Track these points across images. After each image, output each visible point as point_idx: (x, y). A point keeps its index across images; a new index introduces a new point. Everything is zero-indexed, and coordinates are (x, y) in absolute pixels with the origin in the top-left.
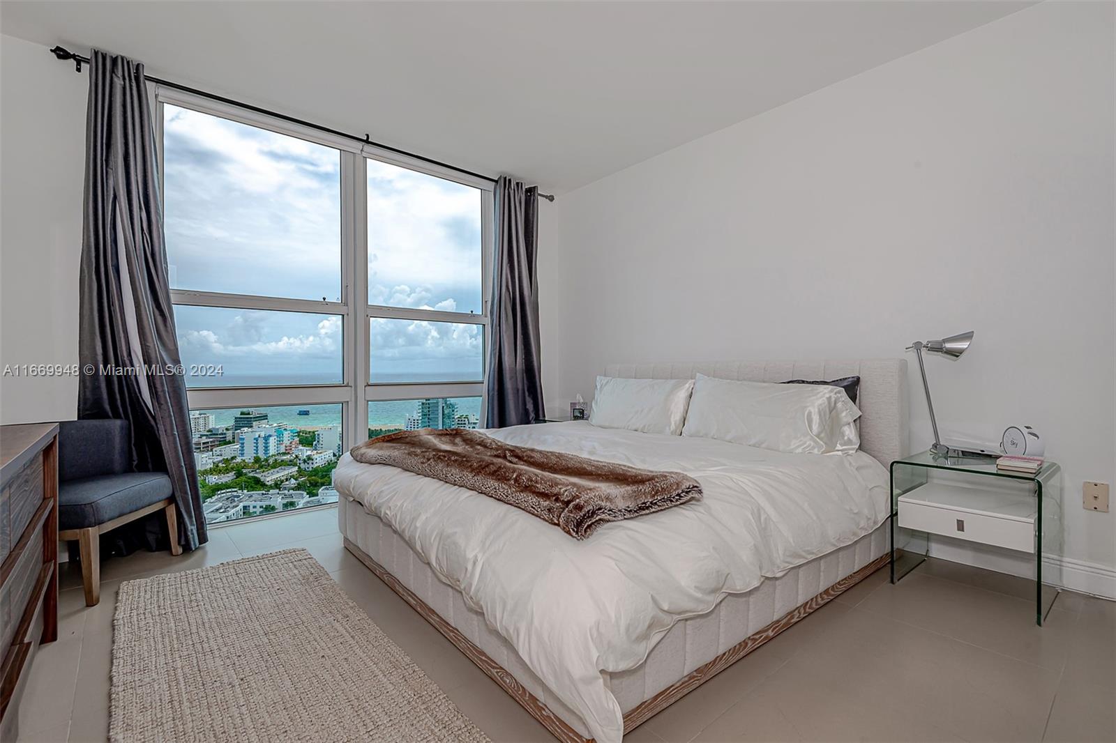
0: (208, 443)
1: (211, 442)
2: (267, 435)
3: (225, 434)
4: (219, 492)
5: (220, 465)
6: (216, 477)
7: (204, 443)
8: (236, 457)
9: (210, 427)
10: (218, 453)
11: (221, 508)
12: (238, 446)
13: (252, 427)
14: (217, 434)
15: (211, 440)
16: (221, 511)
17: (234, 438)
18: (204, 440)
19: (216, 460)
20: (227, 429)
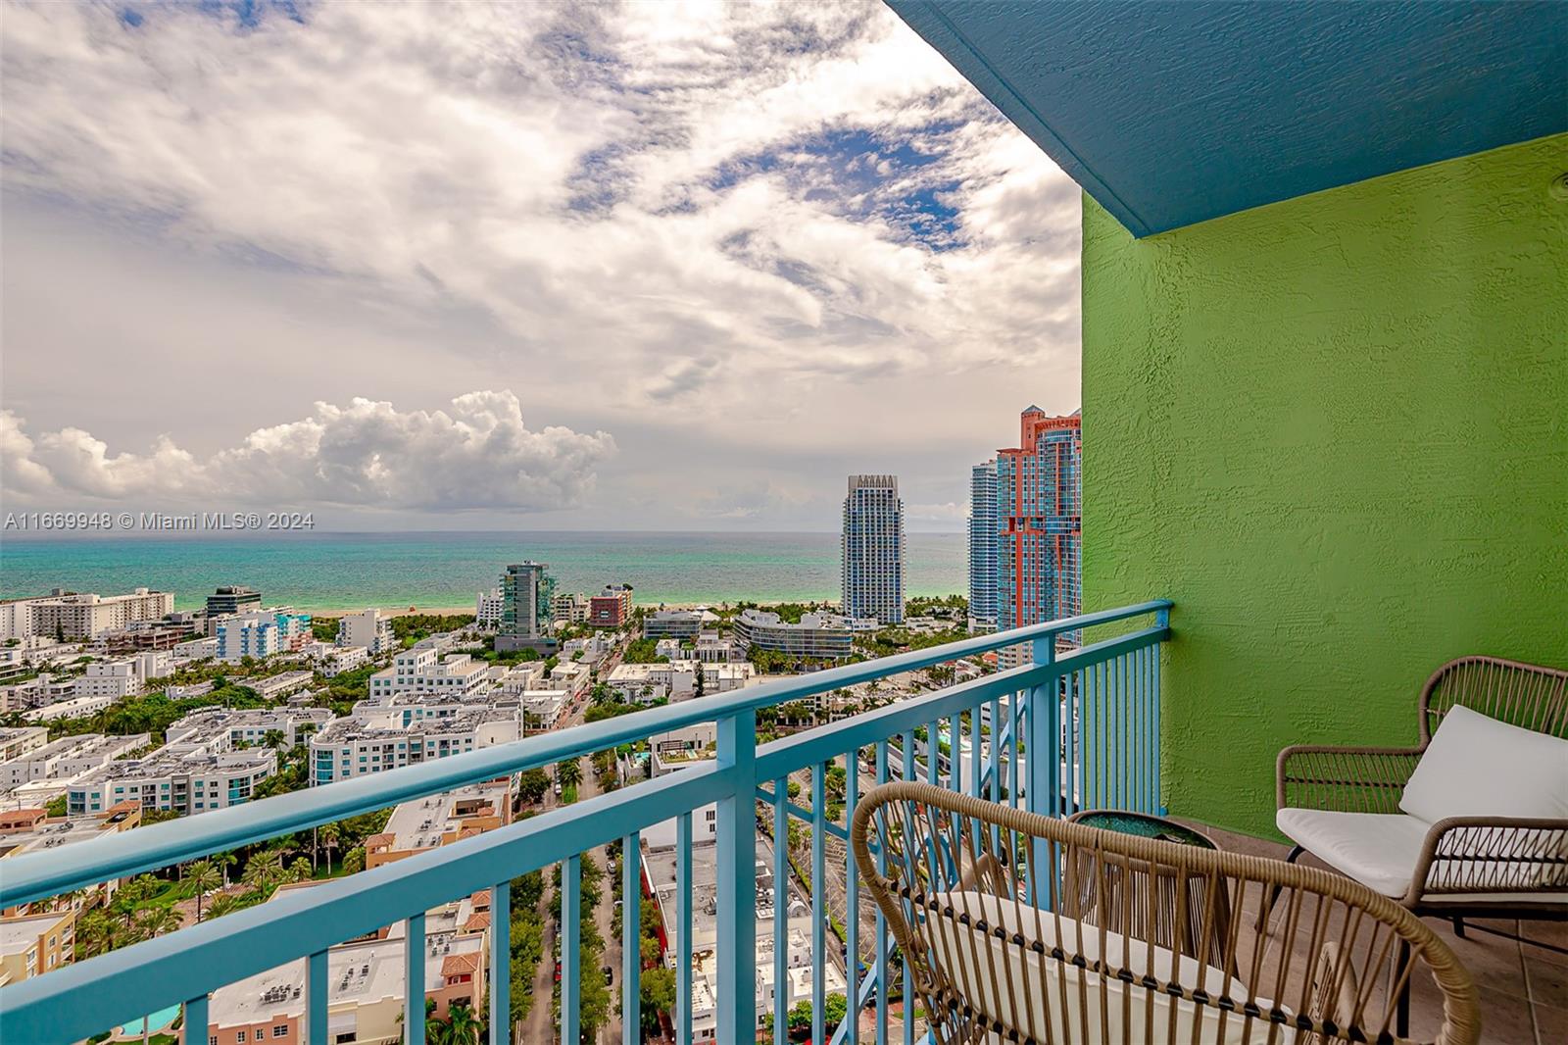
0: (165, 636)
1: (170, 635)
2: (263, 624)
3: (192, 623)
4: (191, 712)
5: (188, 670)
6: (183, 688)
7: (158, 637)
8: (212, 658)
9: (167, 612)
10: (183, 652)
11: (196, 736)
12: (215, 641)
13: (235, 612)
14: (180, 624)
15: (170, 632)
16: (198, 739)
17: (207, 629)
18: (159, 631)
19: (179, 663)
20: (195, 616)
